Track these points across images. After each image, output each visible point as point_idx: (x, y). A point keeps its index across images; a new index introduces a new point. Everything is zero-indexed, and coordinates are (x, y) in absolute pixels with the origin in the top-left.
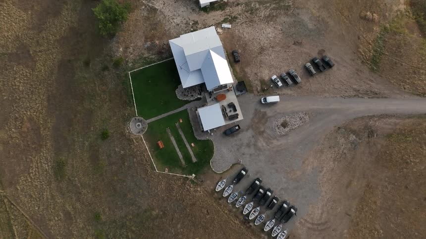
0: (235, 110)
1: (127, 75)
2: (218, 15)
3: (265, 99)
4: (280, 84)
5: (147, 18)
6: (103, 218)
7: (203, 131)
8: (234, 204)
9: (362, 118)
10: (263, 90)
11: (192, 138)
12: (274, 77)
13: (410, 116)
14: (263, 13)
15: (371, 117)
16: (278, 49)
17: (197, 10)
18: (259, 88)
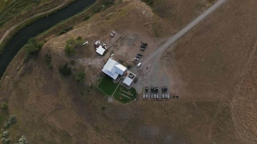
0: (132, 75)
1: (97, 88)
2: (108, 54)
3: (137, 66)
4: (138, 59)
5: (90, 69)
6: (121, 130)
7: (129, 86)
8: (151, 98)
9: (165, 51)
10: (135, 64)
11: (127, 90)
12: (135, 59)
13: (176, 42)
14: (119, 44)
15: (166, 50)
16: (130, 50)
17: (101, 57)
18: (134, 64)
